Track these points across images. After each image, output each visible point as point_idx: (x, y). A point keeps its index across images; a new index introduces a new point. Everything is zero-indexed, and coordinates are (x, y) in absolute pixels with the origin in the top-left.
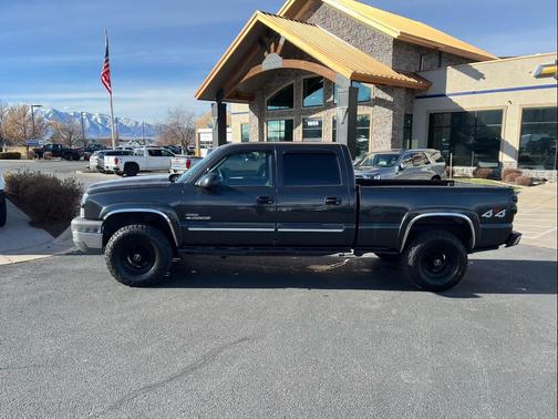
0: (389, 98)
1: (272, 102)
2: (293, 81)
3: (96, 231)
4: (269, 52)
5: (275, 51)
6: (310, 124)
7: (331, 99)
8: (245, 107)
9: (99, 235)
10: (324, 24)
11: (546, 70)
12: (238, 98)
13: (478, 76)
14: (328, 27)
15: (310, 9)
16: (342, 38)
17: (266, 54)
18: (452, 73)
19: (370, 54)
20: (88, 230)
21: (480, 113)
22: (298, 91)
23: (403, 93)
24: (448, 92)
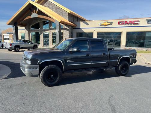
0: (68, 28)
1: (32, 27)
2: (39, 22)
3: (36, 68)
4: (33, 13)
5: (35, 12)
6: (45, 34)
7: (51, 27)
8: (24, 28)
9: (38, 69)
10: (48, 7)
11: (102, 24)
12: (21, 25)
13: (87, 24)
14: (50, 8)
15: (44, 2)
16: (54, 11)
17: (32, 13)
18: (81, 23)
19: (62, 16)
20: (33, 69)
21: (88, 33)
22: (41, 24)
23: (71, 27)
24: (81, 28)
